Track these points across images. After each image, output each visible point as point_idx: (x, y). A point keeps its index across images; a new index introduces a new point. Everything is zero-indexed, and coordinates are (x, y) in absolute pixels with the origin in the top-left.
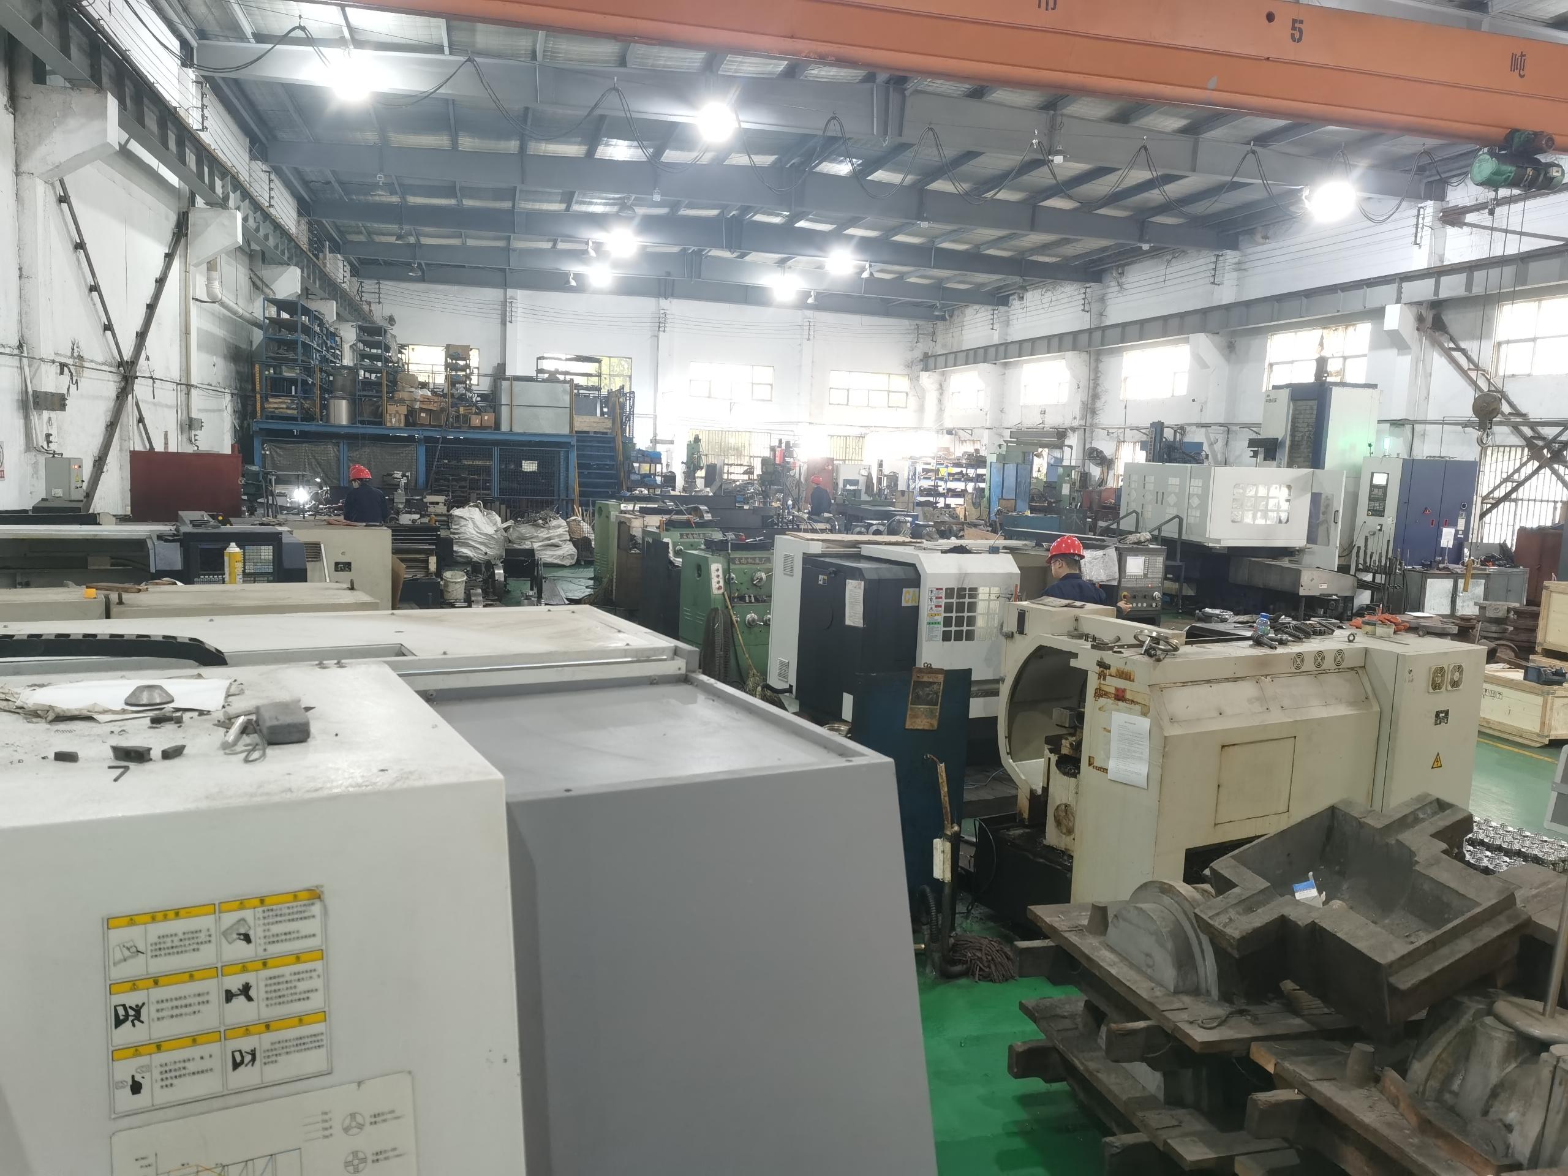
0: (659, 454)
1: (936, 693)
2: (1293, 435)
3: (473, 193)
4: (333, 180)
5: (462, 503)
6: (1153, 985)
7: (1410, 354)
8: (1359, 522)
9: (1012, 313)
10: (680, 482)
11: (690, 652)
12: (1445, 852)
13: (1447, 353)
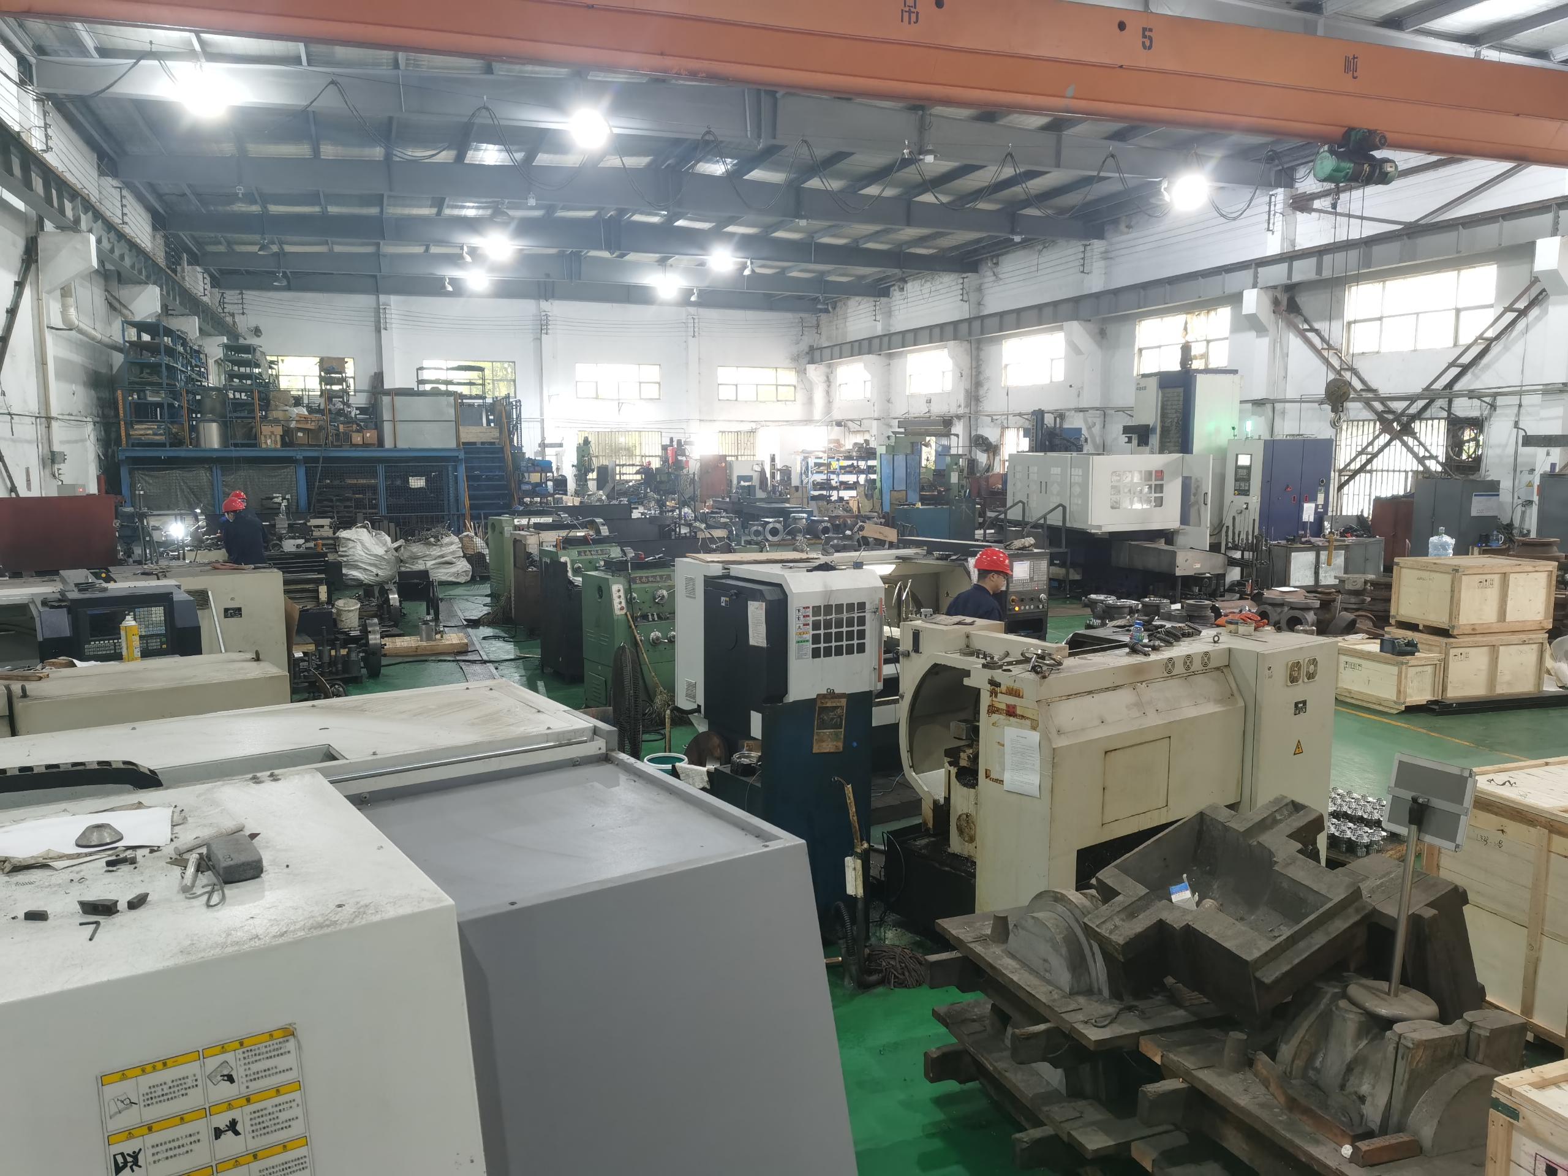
0: (550, 463)
1: (840, 717)
2: (1162, 422)
3: (339, 199)
4: (188, 192)
5: (349, 524)
6: (1051, 988)
7: (1267, 336)
8: (1227, 502)
9: (894, 304)
10: (571, 485)
11: (609, 732)
12: (1299, 851)
13: (1302, 334)
